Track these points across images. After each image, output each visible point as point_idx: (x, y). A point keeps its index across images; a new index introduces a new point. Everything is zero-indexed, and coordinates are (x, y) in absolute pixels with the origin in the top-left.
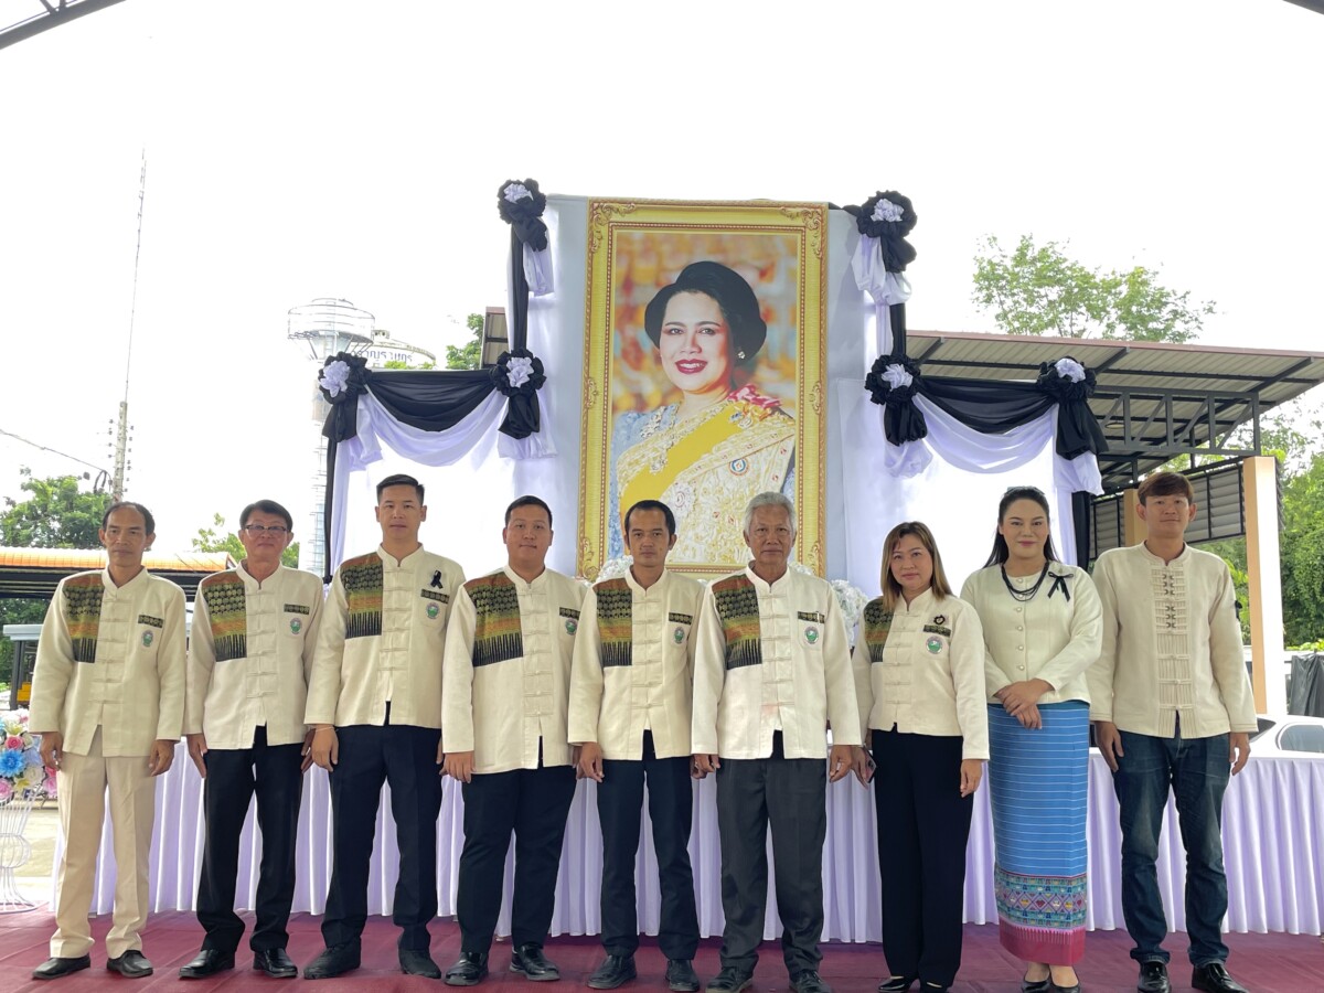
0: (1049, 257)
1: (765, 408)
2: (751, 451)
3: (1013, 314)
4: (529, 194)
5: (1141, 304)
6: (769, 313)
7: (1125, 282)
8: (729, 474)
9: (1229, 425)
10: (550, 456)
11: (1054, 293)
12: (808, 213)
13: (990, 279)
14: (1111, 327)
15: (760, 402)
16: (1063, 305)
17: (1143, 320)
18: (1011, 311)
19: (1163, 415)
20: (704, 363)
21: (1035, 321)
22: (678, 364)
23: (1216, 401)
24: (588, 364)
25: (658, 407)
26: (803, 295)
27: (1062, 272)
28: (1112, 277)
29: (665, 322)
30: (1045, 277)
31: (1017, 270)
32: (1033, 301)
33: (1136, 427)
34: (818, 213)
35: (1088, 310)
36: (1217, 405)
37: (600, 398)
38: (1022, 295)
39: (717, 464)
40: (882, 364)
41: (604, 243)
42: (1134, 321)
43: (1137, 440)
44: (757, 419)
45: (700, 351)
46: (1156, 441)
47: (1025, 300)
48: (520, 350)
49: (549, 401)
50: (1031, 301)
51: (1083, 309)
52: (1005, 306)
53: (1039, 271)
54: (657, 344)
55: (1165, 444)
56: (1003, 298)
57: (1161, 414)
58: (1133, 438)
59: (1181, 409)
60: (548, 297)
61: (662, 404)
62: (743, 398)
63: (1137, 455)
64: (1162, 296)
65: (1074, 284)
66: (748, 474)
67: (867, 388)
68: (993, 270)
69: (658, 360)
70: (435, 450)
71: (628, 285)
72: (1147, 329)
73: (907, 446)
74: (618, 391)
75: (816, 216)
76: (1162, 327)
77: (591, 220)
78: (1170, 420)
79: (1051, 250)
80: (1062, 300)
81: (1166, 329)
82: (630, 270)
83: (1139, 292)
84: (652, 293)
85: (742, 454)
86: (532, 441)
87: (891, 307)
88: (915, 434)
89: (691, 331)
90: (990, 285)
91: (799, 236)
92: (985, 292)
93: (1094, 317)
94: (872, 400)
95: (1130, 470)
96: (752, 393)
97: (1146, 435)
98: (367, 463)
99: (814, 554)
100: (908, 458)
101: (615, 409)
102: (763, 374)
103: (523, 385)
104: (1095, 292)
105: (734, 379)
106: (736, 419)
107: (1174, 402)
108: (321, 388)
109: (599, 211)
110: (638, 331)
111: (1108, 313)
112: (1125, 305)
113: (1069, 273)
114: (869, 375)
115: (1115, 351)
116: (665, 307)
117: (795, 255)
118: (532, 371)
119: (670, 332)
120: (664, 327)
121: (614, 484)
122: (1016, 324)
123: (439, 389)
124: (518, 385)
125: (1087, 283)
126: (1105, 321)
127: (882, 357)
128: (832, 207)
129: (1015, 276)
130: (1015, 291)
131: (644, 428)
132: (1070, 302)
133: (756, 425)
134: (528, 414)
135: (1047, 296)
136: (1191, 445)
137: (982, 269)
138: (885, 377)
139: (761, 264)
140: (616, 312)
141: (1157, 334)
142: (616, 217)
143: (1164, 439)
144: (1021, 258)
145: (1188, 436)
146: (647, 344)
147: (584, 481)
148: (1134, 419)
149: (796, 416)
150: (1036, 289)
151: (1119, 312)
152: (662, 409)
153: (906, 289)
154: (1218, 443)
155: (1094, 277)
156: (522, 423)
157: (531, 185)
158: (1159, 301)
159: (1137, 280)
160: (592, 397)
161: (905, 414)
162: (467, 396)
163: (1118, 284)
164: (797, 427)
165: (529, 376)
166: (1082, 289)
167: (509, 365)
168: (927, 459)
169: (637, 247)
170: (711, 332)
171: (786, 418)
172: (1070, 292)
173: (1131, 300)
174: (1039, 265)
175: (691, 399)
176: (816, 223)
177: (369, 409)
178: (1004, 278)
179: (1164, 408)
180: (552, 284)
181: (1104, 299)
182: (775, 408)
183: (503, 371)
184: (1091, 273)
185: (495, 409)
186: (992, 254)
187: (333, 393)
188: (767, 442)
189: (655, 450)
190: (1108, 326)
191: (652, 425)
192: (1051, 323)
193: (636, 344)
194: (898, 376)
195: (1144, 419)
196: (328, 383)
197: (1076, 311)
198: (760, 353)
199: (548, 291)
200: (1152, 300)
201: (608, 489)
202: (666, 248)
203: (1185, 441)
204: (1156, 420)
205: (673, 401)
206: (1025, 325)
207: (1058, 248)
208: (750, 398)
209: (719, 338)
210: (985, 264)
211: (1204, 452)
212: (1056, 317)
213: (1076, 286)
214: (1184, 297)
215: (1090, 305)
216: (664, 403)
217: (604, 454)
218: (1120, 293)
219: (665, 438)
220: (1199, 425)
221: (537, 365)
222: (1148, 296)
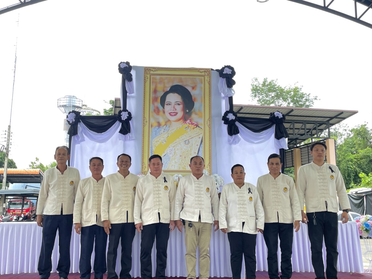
0: (272, 84)
1: (194, 126)
2: (190, 138)
3: (262, 100)
4: (127, 66)
5: (297, 97)
6: (195, 99)
7: (293, 91)
8: (184, 144)
9: (322, 130)
10: (133, 140)
11: (273, 94)
12: (205, 71)
13: (256, 90)
14: (289, 103)
15: (192, 124)
16: (276, 97)
17: (298, 102)
18: (262, 99)
19: (304, 128)
20: (177, 113)
21: (268, 102)
22: (170, 113)
23: (318, 124)
24: (144, 114)
25: (164, 126)
26: (204, 94)
27: (275, 88)
28: (289, 90)
29: (166, 102)
30: (271, 90)
31: (263, 88)
32: (268, 96)
33: (296, 131)
34: (209, 71)
35: (282, 99)
36: (318, 125)
37: (147, 123)
38: (264, 95)
39: (180, 141)
40: (227, 113)
41: (149, 79)
42: (295, 102)
43: (297, 134)
44: (192, 129)
45: (176, 110)
46: (302, 135)
47: (265, 96)
48: (125, 110)
49: (133, 124)
50: (267, 96)
51: (281, 99)
52: (260, 98)
53: (269, 88)
54: (164, 108)
55: (304, 136)
56: (259, 95)
57: (303, 127)
58: (296, 134)
59: (309, 126)
60: (133, 95)
61: (165, 125)
62: (188, 123)
63: (297, 139)
64: (303, 95)
65: (278, 92)
66: (189, 144)
67: (222, 120)
68: (256, 88)
69: (164, 112)
70: (101, 139)
71: (155, 91)
72: (299, 104)
73: (234, 136)
74: (153, 121)
75: (208, 72)
76: (303, 103)
77: (145, 73)
78: (305, 129)
79: (272, 82)
80: (275, 96)
81: (304, 104)
82: (156, 87)
83: (296, 94)
84: (162, 94)
85: (188, 139)
86: (128, 135)
87: (229, 97)
88: (236, 133)
89: (173, 104)
90: (256, 92)
91: (203, 78)
92: (254, 94)
93: (284, 101)
94: (224, 123)
95: (295, 143)
96: (191, 121)
97: (299, 133)
98: (81, 142)
99: (208, 167)
100: (234, 140)
101: (152, 126)
102: (193, 116)
103: (125, 120)
104: (284, 94)
105: (185, 118)
106: (186, 129)
107: (307, 124)
108: (67, 121)
109: (147, 70)
110: (158, 104)
111: (288, 100)
112: (292, 98)
113: (277, 88)
114: (223, 116)
115: (290, 110)
116: (166, 97)
117: (202, 83)
118: (128, 116)
119: (167, 104)
120: (166, 103)
121: (152, 147)
122: (263, 103)
123: (101, 121)
124: (124, 120)
125: (282, 91)
126: (287, 102)
127: (227, 111)
128: (212, 70)
129: (263, 90)
130: (263, 93)
131: (160, 131)
132: (278, 97)
133: (192, 131)
134: (127, 128)
135: (271, 95)
136: (311, 136)
137: (253, 87)
138: (227, 117)
139: (193, 85)
140: (152, 99)
141: (301, 105)
142: (152, 72)
143: (304, 134)
144: (264, 85)
145: (310, 133)
146: (161, 108)
147: (143, 146)
148: (296, 129)
149: (203, 128)
150: (268, 93)
151: (291, 99)
152: (165, 126)
153: (233, 92)
154: (319, 135)
155: (284, 90)
156: (125, 130)
157: (128, 63)
158: (302, 96)
159: (296, 90)
160: (145, 123)
161: (233, 127)
162: (110, 123)
163: (290, 92)
164: (203, 131)
165: (127, 117)
166: (281, 93)
167: (121, 114)
168: (239, 140)
169: (158, 81)
170: (179, 104)
171: (200, 128)
172: (277, 94)
173: (294, 96)
174: (269, 86)
175: (173, 123)
176: (208, 74)
177: (81, 127)
178: (259, 90)
179: (304, 126)
180: (134, 91)
181: (287, 96)
182: (197, 126)
183: (120, 115)
184: (283, 88)
185: (118, 126)
186: (256, 83)
187: (71, 122)
188: (195, 135)
189: (163, 138)
190: (288, 103)
191: (163, 130)
192: (273, 103)
193: (158, 108)
194: (231, 117)
195: (298, 129)
196: (69, 119)
197: (279, 99)
198: (193, 110)
199: (133, 93)
200: (300, 96)
201: (150, 149)
202: (166, 81)
203: (310, 135)
204: (302, 129)
205: (168, 124)
206: (266, 103)
207: (274, 82)
208: (190, 123)
209: (181, 106)
210: (254, 86)
211: (315, 138)
212: (274, 101)
213: (279, 92)
214: (309, 95)
215: (283, 97)
216: (166, 124)
217: (149, 139)
218: (291, 94)
219: (166, 134)
220: (313, 130)
221: (130, 114)
222: (299, 95)
